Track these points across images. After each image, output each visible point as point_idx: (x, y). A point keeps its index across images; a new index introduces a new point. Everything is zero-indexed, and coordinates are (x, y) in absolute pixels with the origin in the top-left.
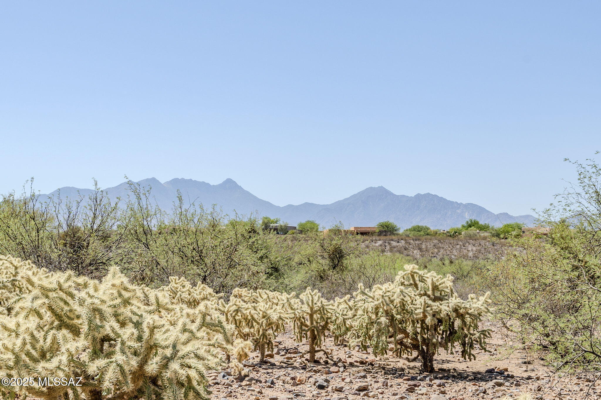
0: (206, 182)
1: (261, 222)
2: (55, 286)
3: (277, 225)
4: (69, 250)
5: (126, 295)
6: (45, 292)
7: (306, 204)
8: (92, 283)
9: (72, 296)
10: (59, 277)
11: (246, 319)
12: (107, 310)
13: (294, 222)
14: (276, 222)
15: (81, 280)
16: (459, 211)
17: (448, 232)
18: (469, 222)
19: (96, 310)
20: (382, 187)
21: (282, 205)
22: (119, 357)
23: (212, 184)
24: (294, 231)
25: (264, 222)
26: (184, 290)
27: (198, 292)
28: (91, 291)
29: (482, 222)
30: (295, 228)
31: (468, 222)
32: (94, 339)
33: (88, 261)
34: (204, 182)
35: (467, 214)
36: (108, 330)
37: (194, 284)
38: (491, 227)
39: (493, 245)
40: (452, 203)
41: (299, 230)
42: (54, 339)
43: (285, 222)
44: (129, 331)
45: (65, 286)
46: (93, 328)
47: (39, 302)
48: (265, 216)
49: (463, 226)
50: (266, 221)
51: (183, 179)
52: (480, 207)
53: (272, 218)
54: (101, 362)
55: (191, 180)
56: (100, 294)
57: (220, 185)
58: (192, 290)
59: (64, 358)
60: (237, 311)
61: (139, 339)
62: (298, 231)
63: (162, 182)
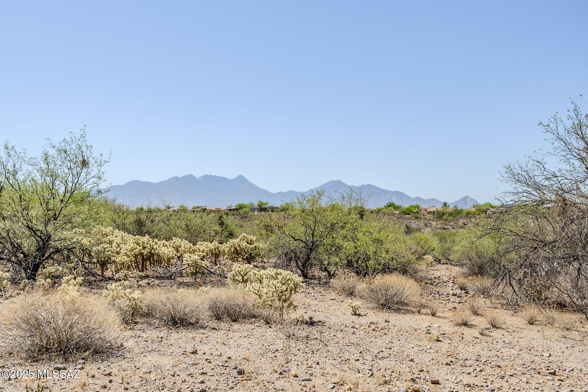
0: (226, 177)
4: (137, 227)
5: (149, 240)
6: (135, 239)
7: (290, 191)
8: (143, 238)
9: (139, 240)
10: (137, 237)
12: (145, 242)
13: (277, 204)
14: (267, 204)
17: (374, 210)
19: (143, 242)
21: (274, 192)
22: (147, 250)
23: (229, 179)
24: (277, 210)
25: (258, 204)
26: (178, 242)
27: (183, 243)
29: (396, 204)
30: (278, 208)
31: (388, 204)
34: (224, 177)
36: (145, 246)
37: (182, 240)
38: (402, 207)
39: (398, 219)
41: (280, 209)
42: (136, 247)
44: (148, 246)
46: (143, 245)
48: (260, 201)
49: (385, 207)
50: (260, 203)
51: (210, 175)
52: (402, 194)
53: (264, 202)
54: (144, 250)
55: (216, 176)
57: (235, 179)
59: (138, 250)
60: (190, 248)
61: (151, 247)
63: (197, 177)
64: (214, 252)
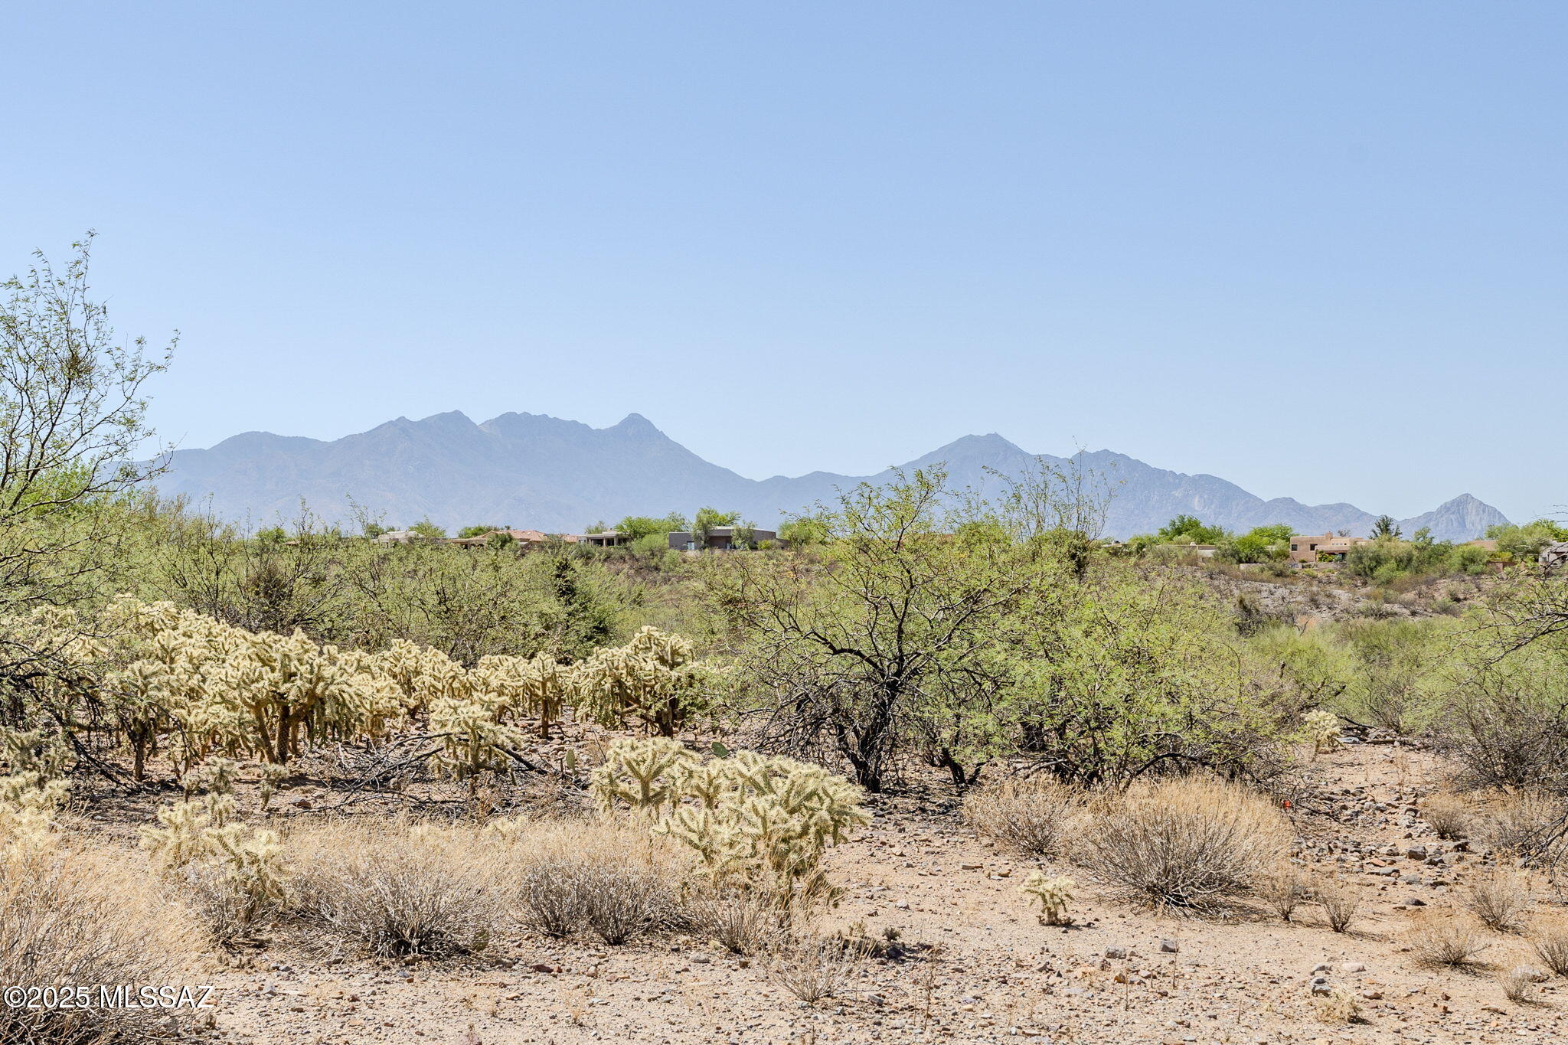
1: (694, 521)
2: (261, 640)
3: (731, 528)
4: (263, 600)
5: (306, 647)
6: (254, 644)
7: (817, 474)
8: (284, 639)
9: (271, 647)
10: (263, 635)
11: (464, 686)
12: (292, 655)
13: (768, 520)
14: (731, 522)
15: (278, 637)
16: (1177, 494)
17: (1125, 546)
18: (1178, 523)
19: (286, 656)
20: (996, 435)
21: (759, 478)
22: (299, 683)
23: (594, 427)
24: (769, 542)
25: (700, 521)
26: (409, 656)
27: (428, 659)
28: (283, 644)
29: (1206, 524)
30: (773, 535)
31: (1173, 524)
32: (284, 673)
33: (291, 617)
34: (575, 422)
35: (1197, 499)
36: (293, 669)
37: (424, 650)
38: (1225, 535)
39: (1211, 578)
40: (1161, 474)
41: (781, 540)
42: (260, 673)
43: (748, 521)
44: (302, 669)
45: (267, 641)
46: (284, 666)
47: (251, 650)
48: (705, 508)
49: (1164, 533)
50: (706, 517)
51: (526, 414)
53: (722, 512)
54: (288, 685)
56: (289, 646)
57: (614, 428)
58: (420, 657)
59: (267, 683)
60: (454, 678)
61: (312, 672)
62: (778, 543)
63: (478, 422)
64: (540, 693)
